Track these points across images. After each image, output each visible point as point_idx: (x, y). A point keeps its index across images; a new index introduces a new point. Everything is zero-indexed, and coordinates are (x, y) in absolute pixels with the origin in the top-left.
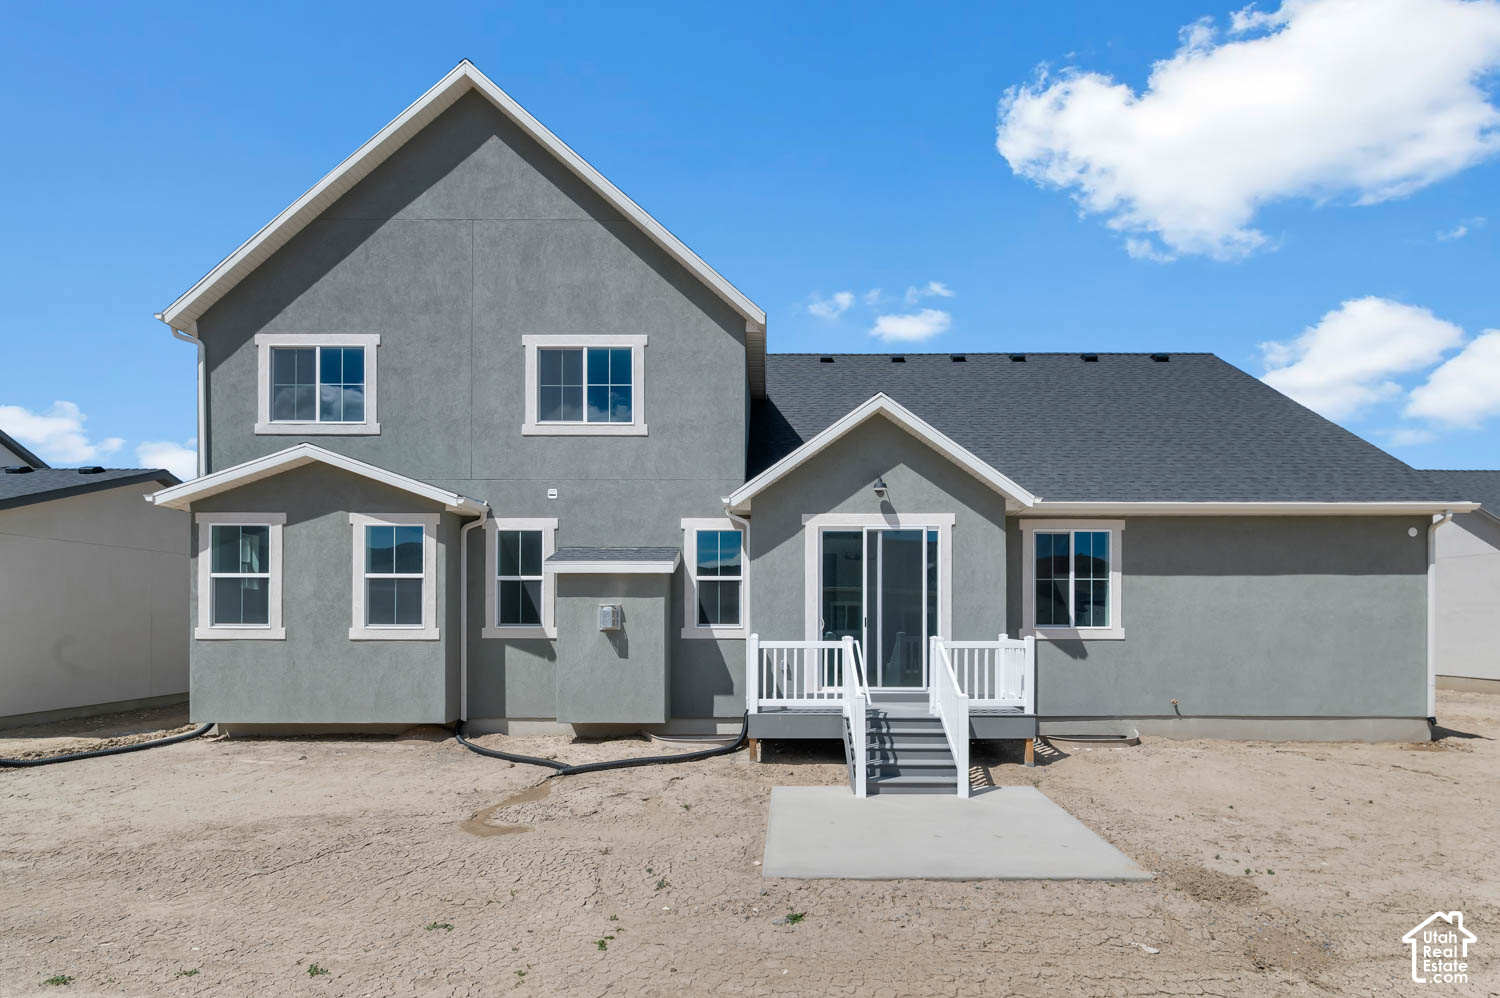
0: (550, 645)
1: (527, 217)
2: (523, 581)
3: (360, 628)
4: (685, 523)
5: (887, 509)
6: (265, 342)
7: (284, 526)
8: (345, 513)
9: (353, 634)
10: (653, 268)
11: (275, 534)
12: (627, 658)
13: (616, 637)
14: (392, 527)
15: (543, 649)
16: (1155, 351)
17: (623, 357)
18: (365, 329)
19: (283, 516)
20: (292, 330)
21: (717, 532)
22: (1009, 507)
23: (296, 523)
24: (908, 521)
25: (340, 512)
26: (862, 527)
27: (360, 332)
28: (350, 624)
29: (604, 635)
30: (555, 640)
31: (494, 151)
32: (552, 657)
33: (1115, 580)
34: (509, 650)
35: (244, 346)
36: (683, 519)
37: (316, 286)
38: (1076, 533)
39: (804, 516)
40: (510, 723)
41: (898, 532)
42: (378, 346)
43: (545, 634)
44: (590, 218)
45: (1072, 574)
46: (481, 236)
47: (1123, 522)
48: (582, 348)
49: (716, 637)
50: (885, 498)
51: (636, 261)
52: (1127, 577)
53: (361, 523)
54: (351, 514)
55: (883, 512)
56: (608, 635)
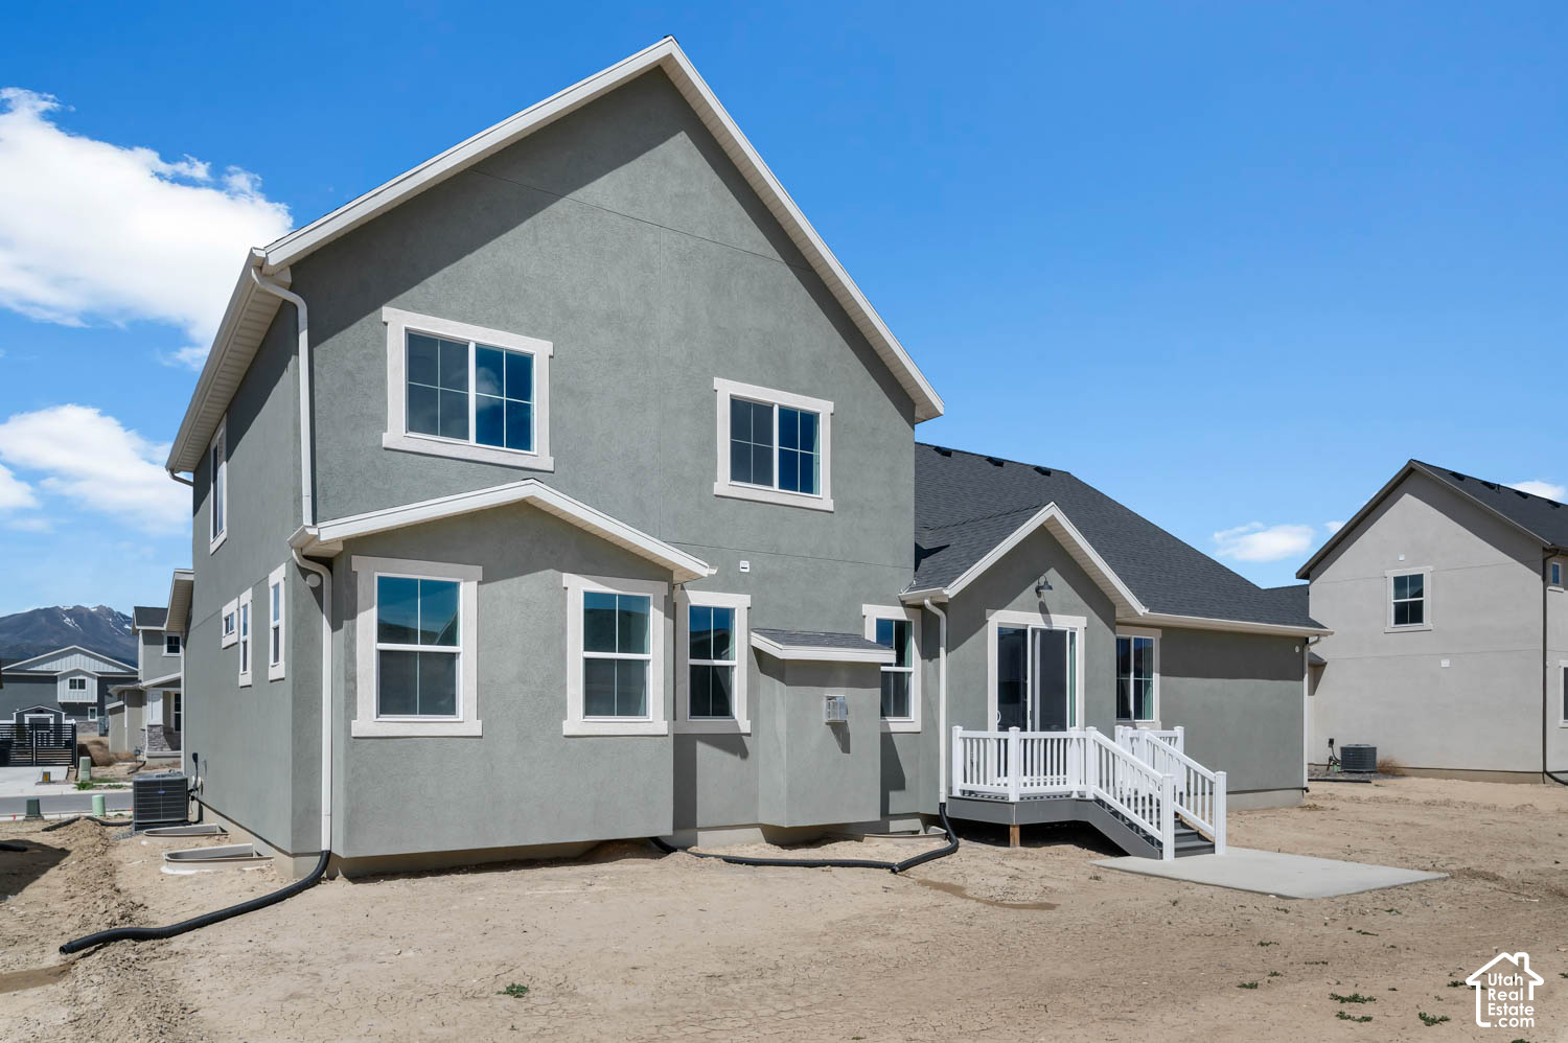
0: (742, 741)
1: (718, 240)
2: (714, 667)
3: (576, 720)
4: (867, 609)
5: (1043, 610)
6: (398, 321)
7: (479, 583)
8: (558, 573)
9: (568, 728)
10: (838, 331)
11: (468, 596)
12: (849, 752)
13: (839, 729)
14: (614, 595)
15: (735, 744)
16: (1038, 465)
17: (810, 420)
18: (533, 331)
19: (478, 571)
20: (434, 310)
21: (892, 621)
22: (1119, 615)
23: (494, 580)
24: (1060, 622)
25: (551, 571)
26: (1027, 626)
27: (528, 334)
28: (564, 716)
29: (829, 727)
30: (749, 735)
31: (679, 148)
32: (744, 754)
33: (1156, 678)
34: (701, 747)
35: (365, 319)
36: (864, 606)
37: (469, 259)
38: (1135, 639)
39: (988, 611)
40: (699, 833)
41: (1051, 631)
42: (551, 357)
43: (739, 729)
44: (780, 259)
45: (1132, 674)
46: (669, 248)
47: (1160, 631)
48: (773, 404)
49: (892, 730)
50: (1042, 599)
51: (822, 318)
52: (1165, 678)
53: (578, 587)
54: (565, 574)
55: (1041, 612)
56: (832, 728)
